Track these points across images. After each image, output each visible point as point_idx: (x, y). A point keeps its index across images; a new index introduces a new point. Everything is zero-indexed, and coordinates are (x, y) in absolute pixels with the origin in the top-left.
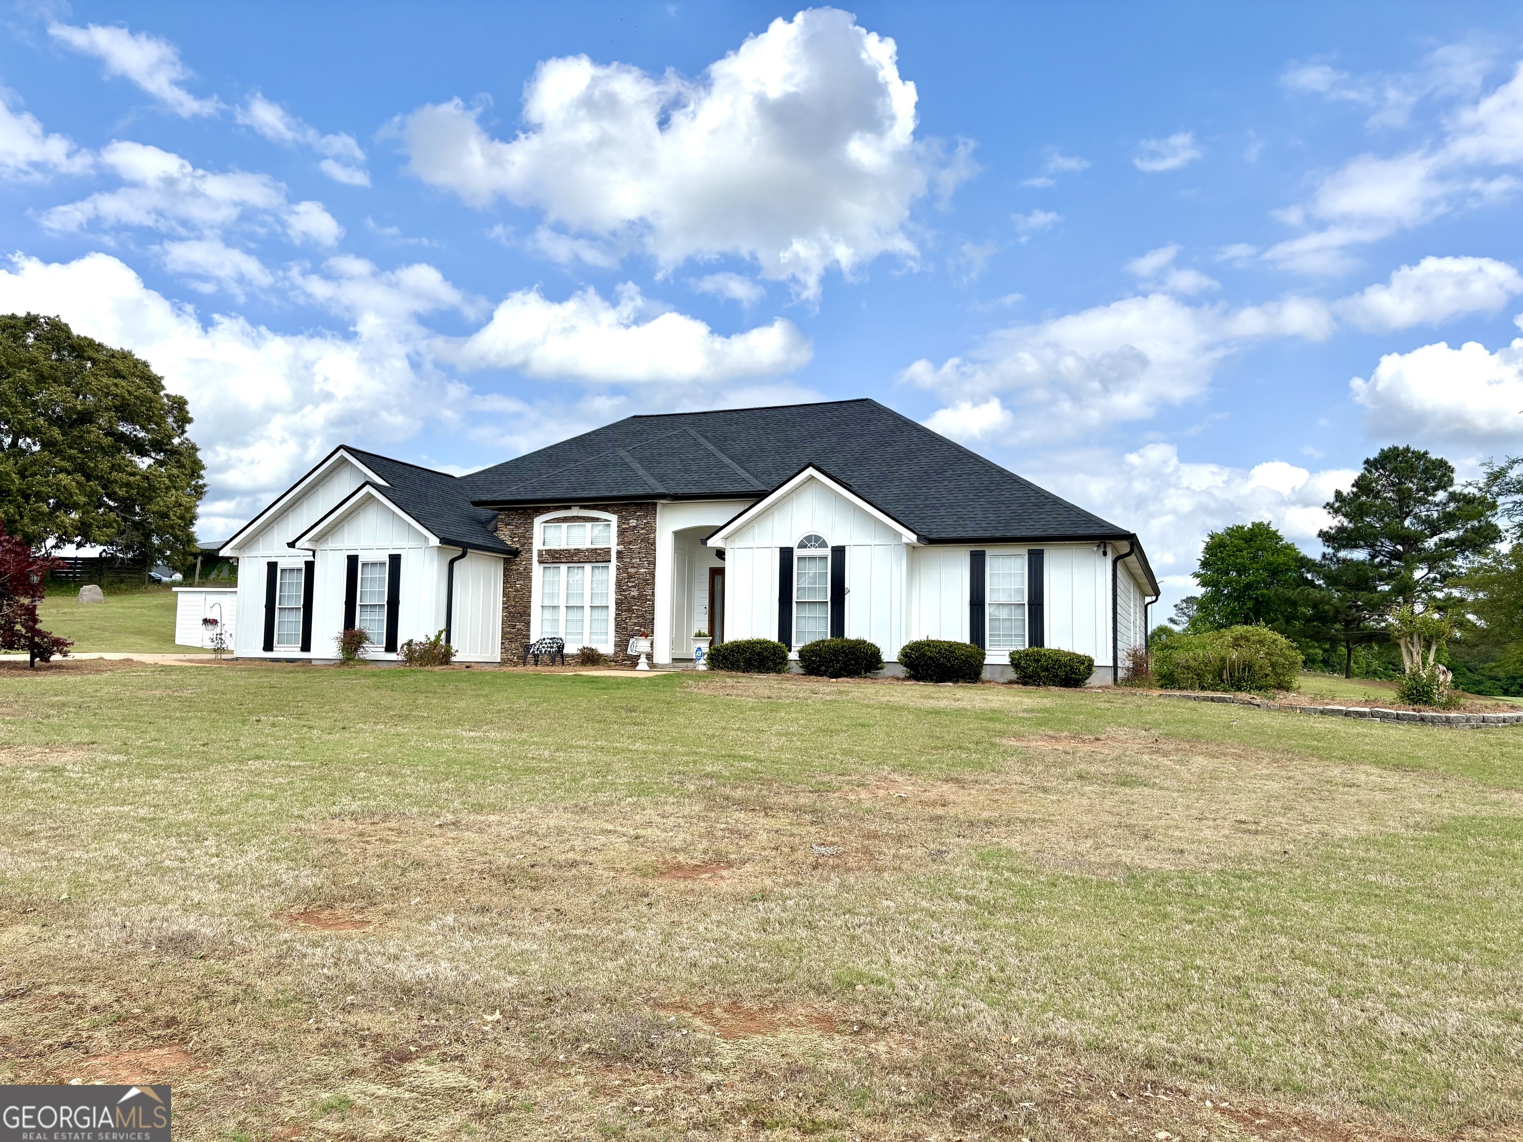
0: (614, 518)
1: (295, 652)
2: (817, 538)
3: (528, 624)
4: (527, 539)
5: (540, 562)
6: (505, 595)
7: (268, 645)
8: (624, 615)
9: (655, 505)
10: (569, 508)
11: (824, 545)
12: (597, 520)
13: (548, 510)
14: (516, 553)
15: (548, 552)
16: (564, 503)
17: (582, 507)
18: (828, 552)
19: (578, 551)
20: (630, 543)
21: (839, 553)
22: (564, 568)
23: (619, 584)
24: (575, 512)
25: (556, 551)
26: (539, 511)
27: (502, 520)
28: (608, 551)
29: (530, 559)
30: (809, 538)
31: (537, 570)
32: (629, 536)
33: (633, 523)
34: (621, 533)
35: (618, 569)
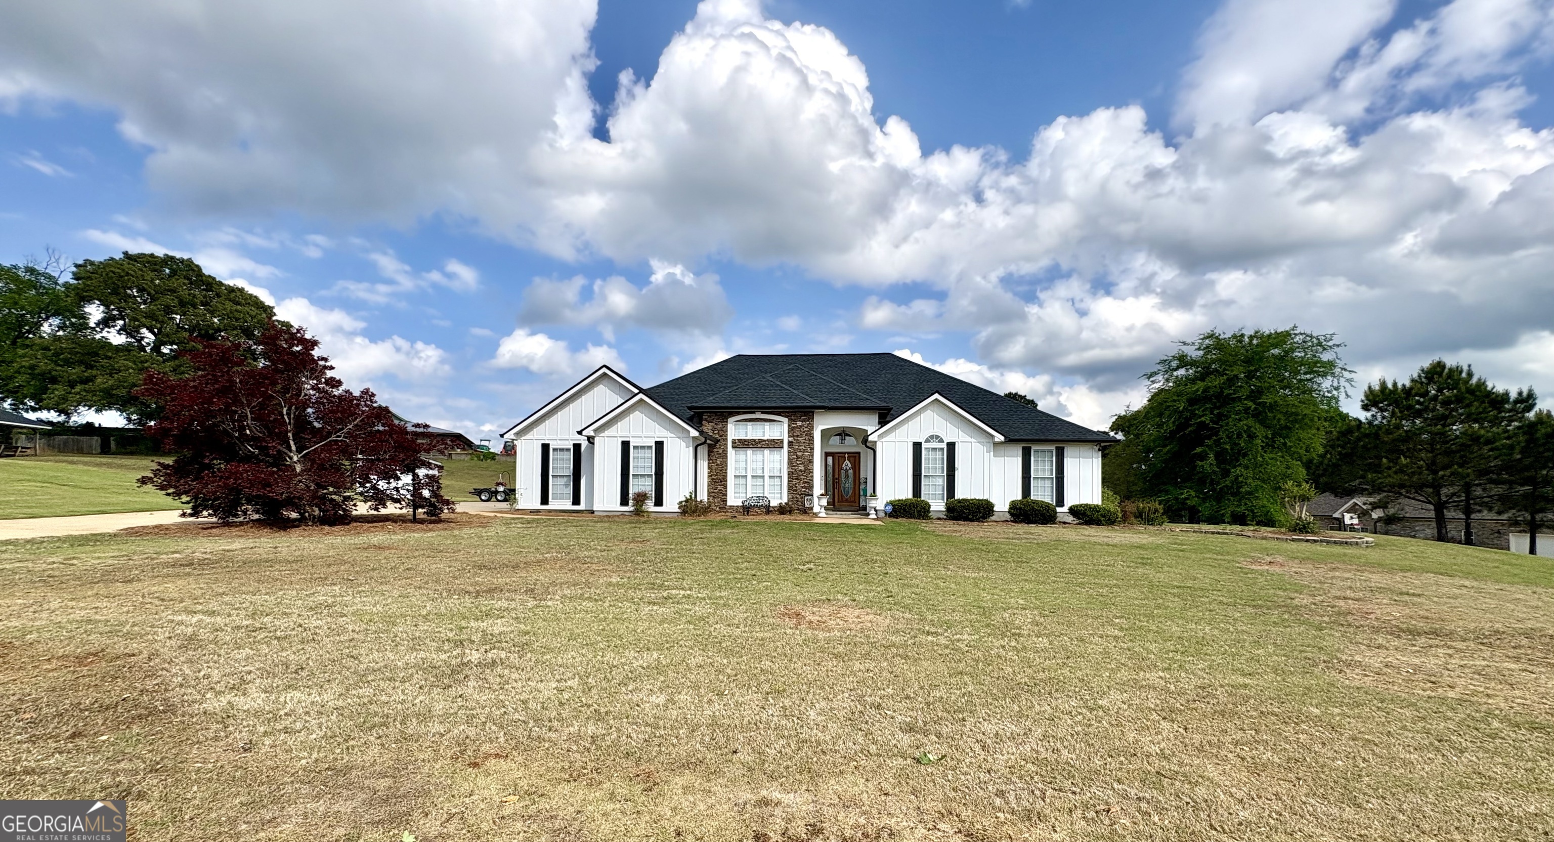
0: (786, 420)
1: (568, 505)
2: (937, 437)
3: (725, 487)
4: (724, 431)
5: (733, 447)
6: (709, 468)
7: (545, 500)
8: (795, 482)
9: (813, 412)
10: (754, 413)
11: (941, 441)
12: (774, 421)
13: (739, 413)
14: (717, 441)
15: (740, 440)
16: (751, 410)
17: (762, 413)
18: (944, 446)
19: (761, 441)
20: (798, 436)
21: (951, 446)
22: (750, 452)
23: (790, 462)
24: (758, 415)
25: (745, 440)
26: (732, 414)
27: (706, 420)
28: (782, 441)
29: (726, 445)
30: (932, 437)
31: (731, 452)
32: (797, 433)
33: (799, 423)
34: (791, 430)
35: (789, 452)
